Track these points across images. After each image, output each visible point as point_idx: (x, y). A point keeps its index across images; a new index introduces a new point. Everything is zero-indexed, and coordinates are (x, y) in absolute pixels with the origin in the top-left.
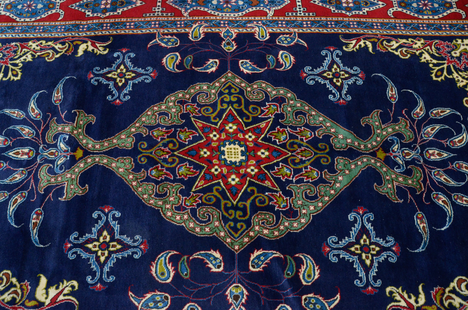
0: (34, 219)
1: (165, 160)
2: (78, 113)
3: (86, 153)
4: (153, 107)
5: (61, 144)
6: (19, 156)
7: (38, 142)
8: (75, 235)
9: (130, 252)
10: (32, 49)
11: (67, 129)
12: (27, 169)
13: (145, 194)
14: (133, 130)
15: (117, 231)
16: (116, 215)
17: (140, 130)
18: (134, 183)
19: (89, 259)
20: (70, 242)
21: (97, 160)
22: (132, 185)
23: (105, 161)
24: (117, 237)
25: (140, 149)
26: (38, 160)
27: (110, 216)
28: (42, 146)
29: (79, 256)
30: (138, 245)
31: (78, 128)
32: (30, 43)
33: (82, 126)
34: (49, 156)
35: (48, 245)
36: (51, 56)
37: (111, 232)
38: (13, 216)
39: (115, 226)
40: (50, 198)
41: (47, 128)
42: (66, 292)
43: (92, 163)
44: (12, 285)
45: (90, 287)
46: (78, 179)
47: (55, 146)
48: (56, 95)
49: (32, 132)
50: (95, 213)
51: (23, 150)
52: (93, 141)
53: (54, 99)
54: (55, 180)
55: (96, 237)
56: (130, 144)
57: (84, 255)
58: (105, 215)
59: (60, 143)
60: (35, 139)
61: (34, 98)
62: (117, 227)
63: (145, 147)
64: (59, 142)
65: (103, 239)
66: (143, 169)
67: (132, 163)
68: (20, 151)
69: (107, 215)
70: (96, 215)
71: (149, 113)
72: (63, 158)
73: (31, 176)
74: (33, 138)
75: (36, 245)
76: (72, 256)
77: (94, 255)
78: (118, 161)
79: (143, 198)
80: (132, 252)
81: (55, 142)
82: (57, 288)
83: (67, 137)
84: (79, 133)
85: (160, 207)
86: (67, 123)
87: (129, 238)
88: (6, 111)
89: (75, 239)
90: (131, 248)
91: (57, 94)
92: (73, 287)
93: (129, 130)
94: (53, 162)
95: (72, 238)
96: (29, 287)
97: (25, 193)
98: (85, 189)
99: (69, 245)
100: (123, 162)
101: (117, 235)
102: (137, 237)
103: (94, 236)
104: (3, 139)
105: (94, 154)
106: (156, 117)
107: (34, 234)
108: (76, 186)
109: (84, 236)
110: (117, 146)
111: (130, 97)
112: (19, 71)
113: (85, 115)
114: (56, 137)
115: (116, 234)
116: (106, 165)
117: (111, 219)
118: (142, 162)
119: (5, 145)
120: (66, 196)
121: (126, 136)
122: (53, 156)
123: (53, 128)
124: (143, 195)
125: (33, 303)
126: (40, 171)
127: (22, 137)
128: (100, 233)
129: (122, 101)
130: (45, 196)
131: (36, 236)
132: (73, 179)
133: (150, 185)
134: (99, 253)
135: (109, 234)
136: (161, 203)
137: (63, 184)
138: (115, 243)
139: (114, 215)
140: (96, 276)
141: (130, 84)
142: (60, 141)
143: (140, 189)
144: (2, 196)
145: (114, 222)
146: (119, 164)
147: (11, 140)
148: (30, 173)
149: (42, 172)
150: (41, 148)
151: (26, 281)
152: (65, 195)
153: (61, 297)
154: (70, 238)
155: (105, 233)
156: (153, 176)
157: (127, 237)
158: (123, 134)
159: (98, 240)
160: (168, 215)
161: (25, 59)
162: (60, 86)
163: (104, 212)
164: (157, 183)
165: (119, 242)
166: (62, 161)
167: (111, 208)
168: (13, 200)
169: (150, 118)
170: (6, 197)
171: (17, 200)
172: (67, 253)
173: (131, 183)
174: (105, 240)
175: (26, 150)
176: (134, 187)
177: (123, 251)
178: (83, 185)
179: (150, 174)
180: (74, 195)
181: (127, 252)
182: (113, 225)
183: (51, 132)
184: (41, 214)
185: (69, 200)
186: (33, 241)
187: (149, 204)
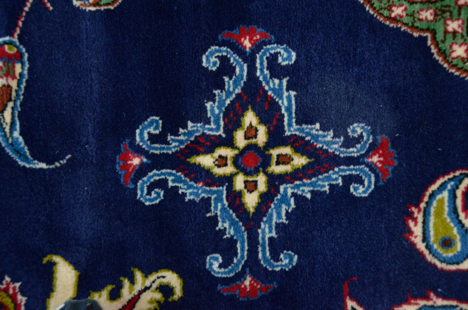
8: (151, 126)
9: (336, 176)
15: (288, 109)
16: (280, 60)
19: (206, 202)
20: (139, 151)
24: (291, 129)
27: (261, 62)
29: (173, 195)
30: (362, 156)
35: (63, 162)
37: (270, 114)
39: (279, 92)
42: (145, 304)
45: (219, 287)
50: (212, 54)
55: (221, 132)
57: (190, 191)
58: (245, 60)
62: (289, 98)
65: (246, 137)
69: (250, 59)
70: (213, 59)
75: (21, 163)
76: (149, 193)
77: (224, 190)
80: (344, 177)
82: (115, 295)
85: (428, 30)
87: (331, 133)
89: (153, 138)
90: (338, 165)
92: (166, 290)
95: (142, 136)
96: (19, 297)
99: (136, 161)
101: (290, 125)
102: (357, 129)
107: (7, 125)
109: (181, 131)
115: (286, 119)
117: (266, 72)
128: (232, 118)
131: (16, 134)
134: (239, 182)
135: (262, 121)
136: (427, 15)
138: (286, 150)
139: (273, 59)
140: (236, 254)
145: (277, 81)
151: (7, 279)
154: (138, 138)
155: (250, 118)
157: (324, 128)
159: (229, 142)
160: (454, 55)
163: (239, 50)
165: (300, 145)
167: (261, 34)
172: (131, 186)
174: (253, 141)
177: (314, 175)
181: (329, 178)
182: (274, 90)
184: (19, 57)
185: (112, 8)
186: (8, 150)
187: (389, 18)
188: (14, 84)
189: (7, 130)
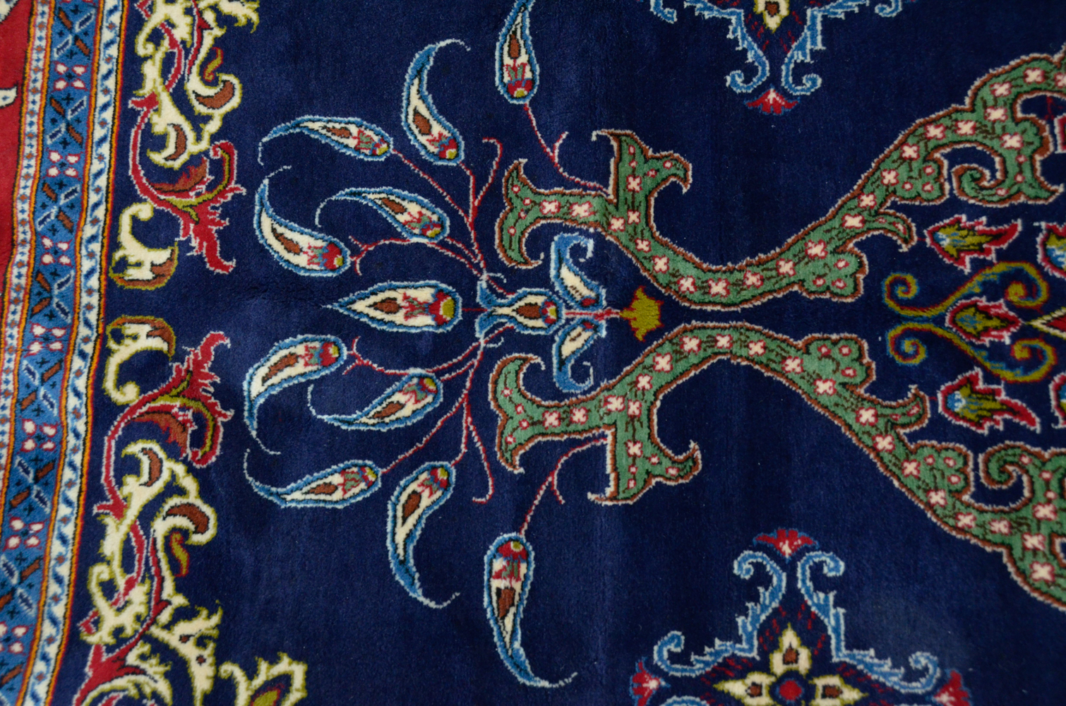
0: (498, 576)
1: (999, 352)
2: (614, 143)
3: (675, 314)
4: (924, 125)
5: (565, 272)
6: (399, 318)
7: (468, 259)
8: (673, 641)
11: (581, 211)
12: (439, 374)
13: (936, 490)
14: (853, 222)
15: (836, 630)
16: (826, 570)
17: (883, 222)
18: (884, 443)
20: (657, 672)
21: (723, 342)
22: (874, 448)
23: (757, 349)
24: (840, 654)
25: (891, 304)
26: (480, 335)
27: (803, 572)
28: (485, 276)
30: (929, 694)
31: (623, 208)
33: (640, 197)
34: (521, 319)
35: (568, 681)
37: (813, 634)
38: (412, 562)
39: (824, 608)
40: (550, 490)
41: (493, 204)
43: (702, 354)
46: (655, 418)
47: (540, 278)
48: (508, 61)
49: (435, 218)
50: (745, 560)
51: (412, 293)
52: (697, 267)
53: (503, 78)
54: (560, 419)
55: (754, 654)
56: (850, 282)
58: (784, 568)
59: (559, 270)
60: (452, 248)
61: (419, 73)
62: (837, 616)
63: (911, 296)
64: (553, 265)
65: (786, 662)
66: (913, 387)
67: (867, 360)
68: (398, 295)
69: (789, 567)
70: (746, 566)
71: (909, 152)
72: (579, 329)
73: (462, 400)
74: (443, 244)
75: (521, 680)
78: (808, 352)
79: (930, 506)
81: (535, 264)
83: (590, 244)
84: (630, 229)
85: (1002, 544)
86: (577, 185)
87: (889, 662)
88: (311, 125)
89: (674, 658)
90: (898, 703)
91: (514, 56)
93: (836, 223)
94: (541, 345)
95: (660, 654)
97: (448, 470)
98: (687, 459)
99: (653, 684)
100: (827, 356)
101: (838, 649)
102: (921, 658)
103: (748, 650)
104: (320, 243)
105: (704, 316)
106: (940, 167)
107: (508, 632)
108: (649, 450)
109: (707, 649)
110: (796, 288)
111: (819, 81)
113: (643, 151)
114: (539, 241)
115: (833, 642)
116: (761, 363)
117: (809, 583)
118: (905, 356)
119: (333, 269)
120: (617, 486)
121: (830, 248)
122: (539, 323)
123: (517, 202)
124: (927, 491)
126: (496, 383)
127: (398, 236)
128: (769, 639)
129: (791, 97)
130: (529, 483)
131: (517, 645)
132: (633, 418)
133: (950, 454)
135: (804, 643)
136: (1001, 526)
137: (595, 438)
138: (834, 681)
139: (817, 569)
141: (814, 24)
142: (560, 260)
143: (910, 468)
144: (357, 482)
145: (822, 595)
146: (812, 365)
147: (355, 252)
148: (452, 389)
149: (501, 386)
150: (482, 284)
152: (612, 483)
154: (656, 657)
155: (789, 638)
156: (956, 415)
157: (880, 655)
158: (815, 236)
159: (764, 667)
160: (1036, 576)
162: (520, 21)
163: (776, 556)
164: (977, 444)
165: (851, 675)
166: (579, 343)
167: (803, 539)
168: (404, 498)
169: (915, 174)
170: (370, 485)
171: (416, 496)
173: (870, 443)
174: (794, 666)
175: (424, 294)
176: (887, 457)
178: (680, 447)
179: (946, 409)
180: (646, 482)
182: (818, 606)
183: (511, 219)
184: (525, 555)
185: (630, 502)
186: (507, 664)
187: (956, 528)
188: (517, 586)
189: (507, 639)
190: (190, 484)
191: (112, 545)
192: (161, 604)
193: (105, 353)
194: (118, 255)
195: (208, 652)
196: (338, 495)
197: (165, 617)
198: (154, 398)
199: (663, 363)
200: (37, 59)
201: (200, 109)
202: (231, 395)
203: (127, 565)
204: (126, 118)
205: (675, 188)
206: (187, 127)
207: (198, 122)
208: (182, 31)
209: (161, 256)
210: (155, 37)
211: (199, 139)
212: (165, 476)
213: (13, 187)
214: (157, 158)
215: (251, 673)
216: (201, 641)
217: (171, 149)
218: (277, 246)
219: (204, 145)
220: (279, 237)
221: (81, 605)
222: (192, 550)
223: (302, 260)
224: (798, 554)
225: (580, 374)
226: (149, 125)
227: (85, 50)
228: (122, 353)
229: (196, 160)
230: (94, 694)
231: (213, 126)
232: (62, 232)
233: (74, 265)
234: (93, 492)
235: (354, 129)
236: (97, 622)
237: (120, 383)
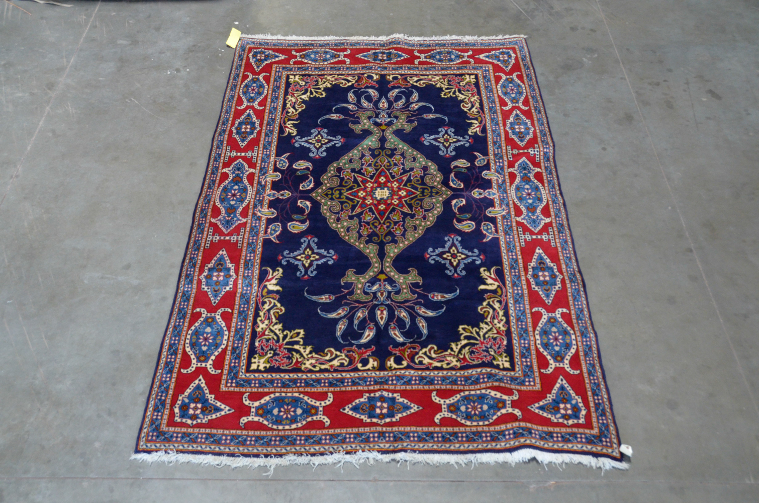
0: (438, 298)
1: (388, 227)
2: (344, 281)
3: (382, 272)
4: (341, 235)
5: (373, 289)
6: (384, 316)
7: (371, 305)
8: (448, 272)
9: (456, 243)
10: (266, 327)
11: (360, 286)
12: (396, 309)
14: (362, 246)
15: (442, 250)
17: (362, 242)
20: (453, 274)
21: (387, 265)
23: (389, 260)
24: (447, 249)
25: (379, 241)
26: (387, 303)
27: (432, 254)
28: (374, 302)
29: (463, 269)
31: (359, 280)
32: (259, 330)
33: (356, 277)
34: (384, 296)
35: (457, 287)
36: (278, 311)
37: (443, 253)
38: (436, 312)
39: (439, 251)
40: (420, 290)
41: (358, 301)
42: (488, 274)
43: (390, 268)
44: (489, 304)
46: (404, 275)
47: (375, 294)
48: (324, 300)
49: (361, 311)
50: (431, 262)
51: (379, 314)
52: (372, 268)
53: (328, 301)
54: (405, 289)
56: (374, 246)
57: (462, 266)
61: (326, 315)
62: (440, 249)
63: (377, 238)
64: (372, 291)
65: (449, 257)
66: (395, 238)
67: (390, 245)
68: (379, 317)
69: (431, 256)
71: (347, 238)
72: (386, 287)
73: (402, 305)
74: (367, 309)
75: (458, 294)
78: (389, 253)
79: (418, 236)
81: (371, 294)
82: (486, 279)
83: (368, 284)
84: (364, 279)
85: (424, 228)
86: (354, 287)
88: (339, 334)
89: (450, 272)
92: (484, 270)
93: (362, 248)
94: (389, 293)
95: (450, 274)
97: (417, 307)
98: (412, 270)
99: (456, 275)
100: (390, 250)
102: (446, 239)
103: (448, 262)
104: (368, 331)
105: (382, 267)
106: (350, 234)
107: (449, 296)
108: (410, 276)
109: (448, 267)
110: (376, 254)
111: (331, 250)
112: (293, 332)
113: (346, 277)
114: (366, 293)
115: (444, 250)
116: (392, 259)
117: (434, 253)
118: (389, 239)
119: (374, 328)
121: (367, 249)
122: (384, 293)
123: (357, 297)
124: (415, 237)
125: (499, 290)
126: (398, 300)
127: (366, 317)
128: (445, 259)
129: (334, 254)
130: (418, 293)
131: (451, 295)
132: (404, 278)
133: (408, 234)
134: (459, 258)
135: (445, 254)
136: (421, 228)
137: (409, 284)
139: (431, 252)
143: (411, 239)
144: (421, 321)
145: (436, 251)
146: (391, 252)
147: (370, 324)
148: (399, 307)
150: (376, 303)
152: (418, 281)
153: (493, 276)
155: (445, 256)
156: (400, 233)
157: (446, 244)
158: (365, 251)
160: (429, 224)
161: (279, 330)
162: (314, 298)
164: (406, 230)
165: (450, 248)
166: (389, 287)
167: (426, 253)
169: (352, 237)
170: (421, 319)
171: (423, 312)
173: (406, 245)
175: (379, 312)
176: (409, 242)
178: (409, 271)
180: (417, 276)
183: (361, 298)
184: (433, 294)
185: (421, 278)
186: (455, 296)
187: (422, 233)
188: (440, 295)
190: (424, 350)
191: (439, 365)
192: (450, 354)
193: (395, 369)
194: (371, 369)
195: (459, 343)
196: (424, 324)
197: (453, 353)
198: (405, 358)
199: (392, 274)
200: (320, 390)
201: (334, 356)
202: (403, 344)
203: (443, 361)
204: (336, 371)
205: (354, 272)
206: (338, 359)
207: (337, 356)
208: (313, 361)
209: (371, 360)
210: (314, 367)
211: (341, 356)
212: (423, 355)
213: (355, 391)
214: (346, 364)
215: (462, 334)
216: (457, 345)
217: (344, 361)
218: (368, 338)
219: (343, 355)
220: (366, 338)
221: (452, 369)
222: (438, 349)
223: (371, 334)
224: (429, 254)
225: (396, 286)
226: (338, 366)
227: (318, 381)
228: (394, 366)
229: (347, 356)
230: (470, 361)
231: (338, 353)
232: (366, 380)
233: (374, 377)
234: (427, 369)
235: (340, 326)
236: (456, 365)
237: (402, 364)
